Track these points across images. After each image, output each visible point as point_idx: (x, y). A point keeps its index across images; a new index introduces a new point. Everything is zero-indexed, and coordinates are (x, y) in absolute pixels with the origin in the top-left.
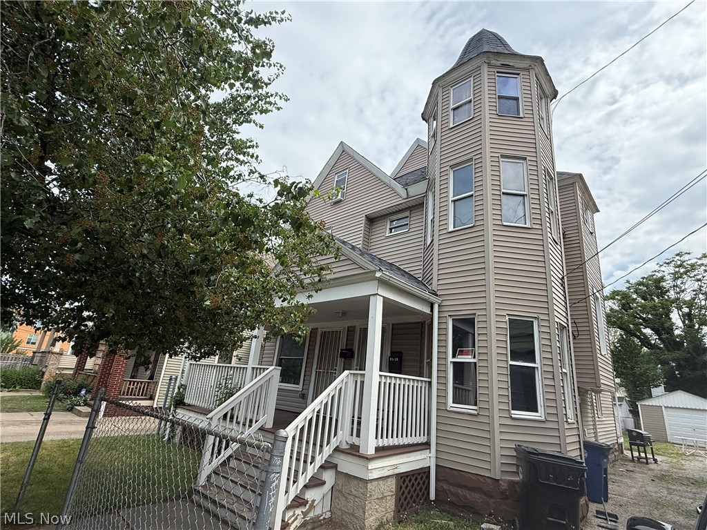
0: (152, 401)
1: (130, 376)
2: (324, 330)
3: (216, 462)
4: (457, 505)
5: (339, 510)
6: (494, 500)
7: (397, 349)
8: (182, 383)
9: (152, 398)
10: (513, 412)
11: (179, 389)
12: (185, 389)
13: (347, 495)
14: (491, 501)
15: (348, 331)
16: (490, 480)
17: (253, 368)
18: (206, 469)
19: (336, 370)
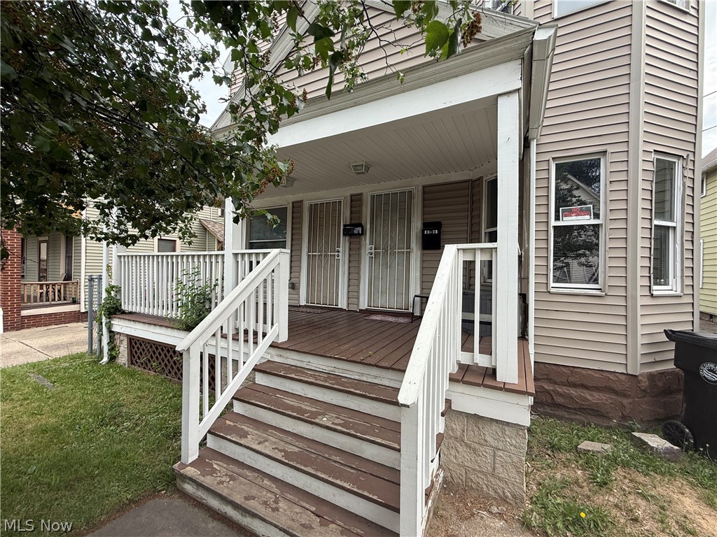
0: (78, 305)
1: (37, 278)
2: (313, 202)
3: (211, 416)
4: (569, 408)
5: (459, 465)
6: (630, 400)
7: (432, 218)
8: (113, 284)
9: (75, 302)
10: (655, 287)
11: (108, 292)
12: (119, 290)
13: (477, 446)
14: (625, 401)
15: (351, 201)
16: (624, 376)
17: (236, 255)
18: (194, 430)
19: (338, 252)
